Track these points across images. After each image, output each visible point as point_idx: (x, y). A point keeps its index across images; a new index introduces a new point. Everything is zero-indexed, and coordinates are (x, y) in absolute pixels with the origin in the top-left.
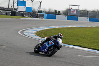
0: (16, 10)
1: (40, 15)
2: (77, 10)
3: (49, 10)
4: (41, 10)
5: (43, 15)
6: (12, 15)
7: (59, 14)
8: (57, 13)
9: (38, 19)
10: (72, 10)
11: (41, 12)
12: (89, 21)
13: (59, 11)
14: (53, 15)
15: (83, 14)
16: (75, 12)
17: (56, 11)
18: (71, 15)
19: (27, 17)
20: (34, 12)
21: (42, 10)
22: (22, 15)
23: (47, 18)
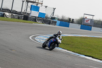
0: (29, 14)
1: (53, 22)
2: (91, 20)
3: (63, 17)
4: (54, 16)
5: (56, 22)
6: (24, 19)
7: (73, 22)
8: (70, 21)
9: (51, 25)
10: (86, 19)
11: (54, 18)
13: (73, 19)
14: (66, 22)
15: (97, 24)
16: (89, 22)
17: (70, 19)
18: (84, 24)
19: (39, 22)
20: (47, 18)
22: (35, 19)
23: (60, 25)
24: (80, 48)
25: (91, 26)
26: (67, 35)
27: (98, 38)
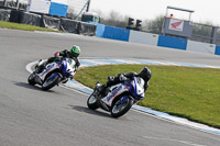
0: (24, 7)
1: (87, 27)
2: (186, 23)
3: (112, 15)
4: (89, 13)
5: (94, 28)
6: (11, 20)
7: (138, 27)
8: (132, 25)
9: (81, 36)
11: (90, 18)
12: (216, 53)
13: (138, 21)
14: (122, 29)
15: (200, 32)
17: (131, 20)
18: (170, 34)
19: (51, 27)
20: (71, 16)
21: (94, 14)
22: (40, 21)
23: (105, 36)
24: (156, 94)
25: (185, 38)
26: (123, 61)
27: (203, 69)
